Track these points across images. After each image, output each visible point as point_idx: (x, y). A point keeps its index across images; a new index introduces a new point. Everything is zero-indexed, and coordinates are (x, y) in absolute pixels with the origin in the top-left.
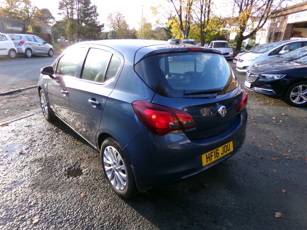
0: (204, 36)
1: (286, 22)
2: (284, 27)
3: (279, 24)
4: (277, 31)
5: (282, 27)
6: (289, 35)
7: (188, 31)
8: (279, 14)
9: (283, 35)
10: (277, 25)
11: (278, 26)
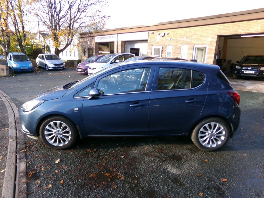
0: (24, 49)
1: (95, 41)
2: (94, 44)
3: (89, 42)
4: (89, 47)
5: (92, 44)
6: (98, 50)
7: (9, 44)
8: (87, 36)
9: (95, 50)
10: (87, 43)
11: (89, 44)
